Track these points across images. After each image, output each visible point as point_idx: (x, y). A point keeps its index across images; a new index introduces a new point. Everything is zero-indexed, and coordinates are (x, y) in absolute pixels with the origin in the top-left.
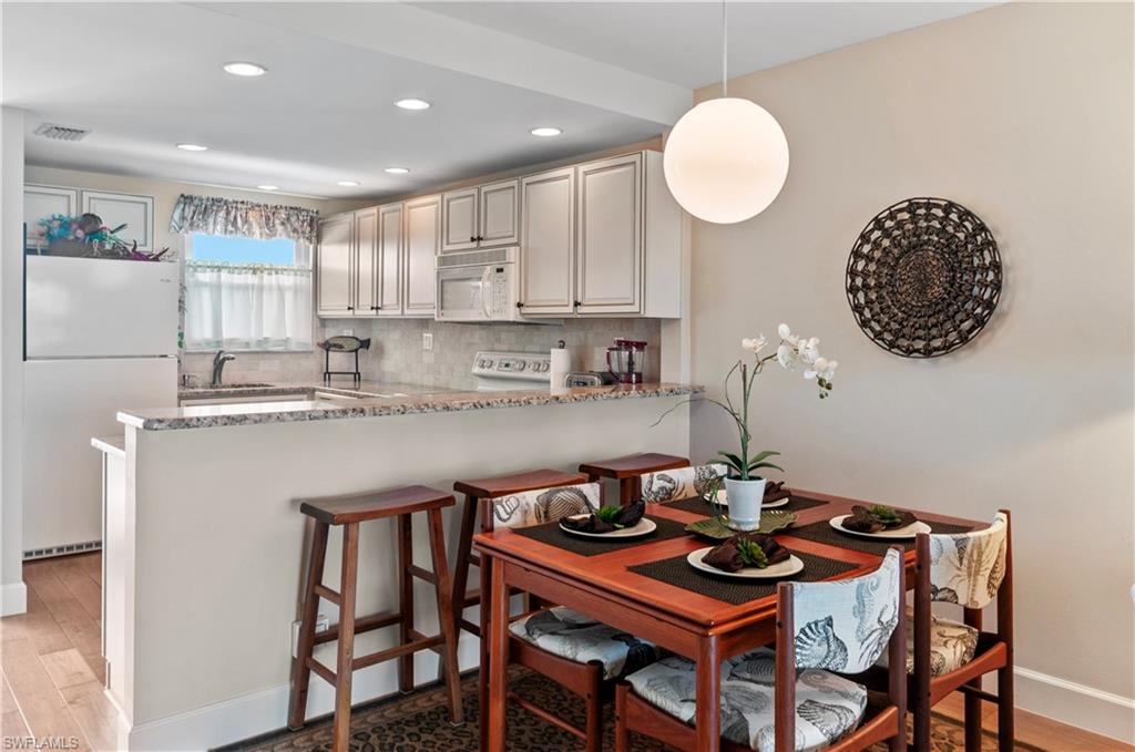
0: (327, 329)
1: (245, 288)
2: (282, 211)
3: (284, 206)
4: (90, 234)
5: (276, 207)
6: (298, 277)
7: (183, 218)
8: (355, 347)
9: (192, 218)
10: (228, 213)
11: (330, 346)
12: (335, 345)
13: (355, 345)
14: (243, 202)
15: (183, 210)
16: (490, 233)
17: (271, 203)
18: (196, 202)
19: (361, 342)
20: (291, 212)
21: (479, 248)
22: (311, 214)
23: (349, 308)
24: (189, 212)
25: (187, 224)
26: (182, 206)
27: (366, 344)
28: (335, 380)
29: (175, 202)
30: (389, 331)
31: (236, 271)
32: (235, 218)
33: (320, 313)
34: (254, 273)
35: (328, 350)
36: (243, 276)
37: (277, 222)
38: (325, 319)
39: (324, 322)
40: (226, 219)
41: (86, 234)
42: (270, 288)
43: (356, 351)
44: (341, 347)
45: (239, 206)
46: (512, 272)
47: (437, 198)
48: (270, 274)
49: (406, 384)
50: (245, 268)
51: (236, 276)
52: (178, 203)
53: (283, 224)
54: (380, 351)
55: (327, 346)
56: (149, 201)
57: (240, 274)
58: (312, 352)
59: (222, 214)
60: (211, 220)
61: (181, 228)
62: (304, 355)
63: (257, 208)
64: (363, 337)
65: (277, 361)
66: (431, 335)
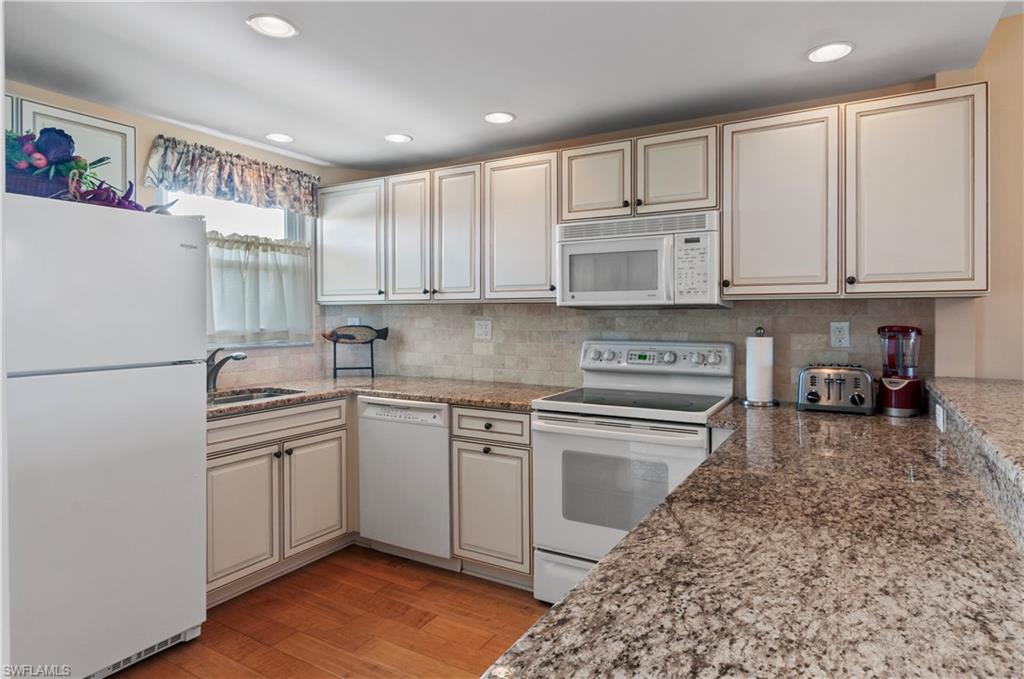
0: (328, 318)
1: (240, 267)
2: (283, 173)
3: (284, 167)
4: (57, 164)
5: (276, 168)
6: (296, 257)
7: (164, 167)
8: (369, 339)
9: (175, 169)
10: (221, 168)
11: (339, 337)
12: (345, 336)
13: (370, 335)
14: (238, 157)
15: (165, 155)
16: (653, 195)
17: (272, 162)
18: (180, 148)
19: (377, 331)
20: (293, 176)
21: (634, 214)
22: (313, 181)
23: (380, 293)
24: (172, 160)
25: (169, 175)
26: (161, 151)
27: (383, 334)
28: (344, 377)
29: (150, 144)
30: (412, 319)
31: (227, 244)
32: (230, 175)
33: (321, 299)
34: (248, 248)
35: (335, 342)
36: (234, 251)
37: (277, 186)
38: (324, 306)
39: (324, 309)
40: (219, 176)
41: (50, 163)
42: (266, 269)
43: (371, 342)
44: (352, 337)
45: (235, 160)
46: (710, 241)
47: (552, 156)
48: (265, 251)
49: (446, 379)
50: (236, 242)
51: (226, 251)
52: (154, 146)
53: (284, 189)
54: (400, 341)
55: (335, 337)
56: (129, 132)
57: (231, 249)
58: (312, 345)
59: (214, 168)
60: (200, 175)
61: (161, 181)
62: (304, 349)
63: (254, 166)
64: (378, 327)
65: (276, 358)
66: (489, 322)
